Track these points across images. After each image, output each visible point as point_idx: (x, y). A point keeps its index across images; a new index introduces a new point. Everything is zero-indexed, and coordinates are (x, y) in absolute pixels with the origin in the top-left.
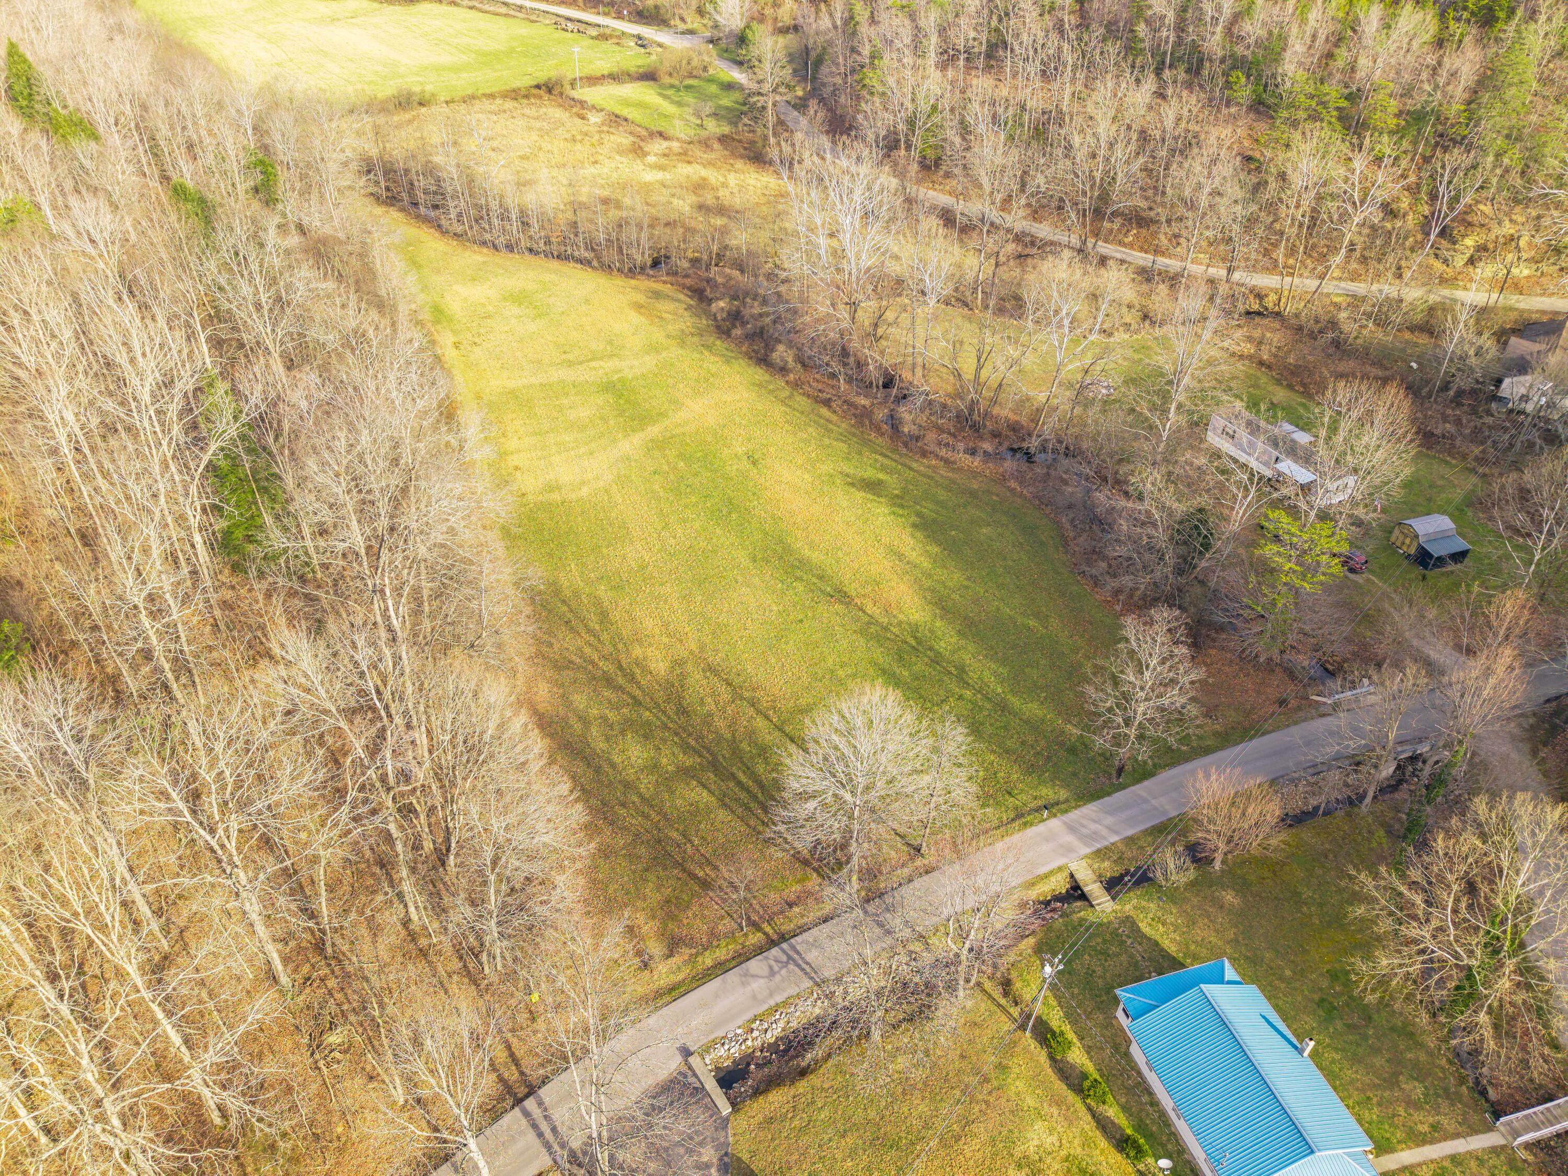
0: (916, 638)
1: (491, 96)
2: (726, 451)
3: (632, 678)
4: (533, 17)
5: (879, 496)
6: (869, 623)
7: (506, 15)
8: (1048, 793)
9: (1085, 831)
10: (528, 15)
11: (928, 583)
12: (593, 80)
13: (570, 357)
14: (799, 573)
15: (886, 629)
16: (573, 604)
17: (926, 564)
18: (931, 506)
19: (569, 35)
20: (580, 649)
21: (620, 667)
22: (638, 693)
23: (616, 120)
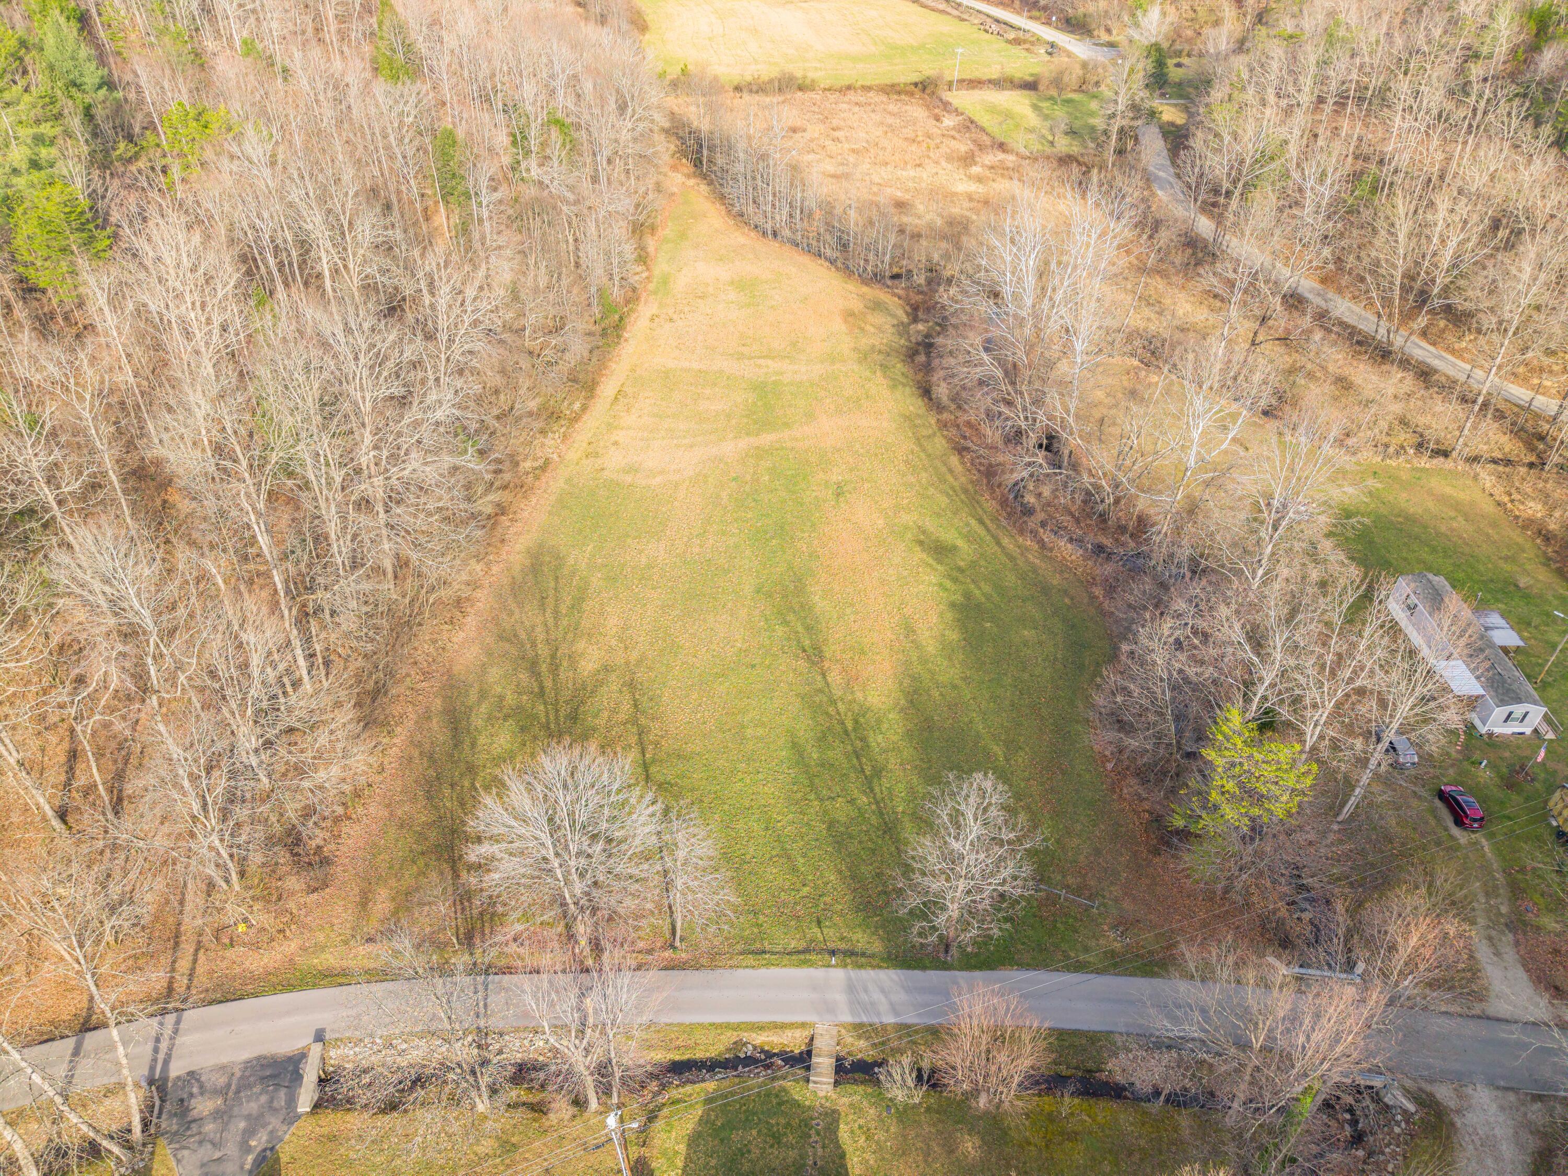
0: (856, 722)
1: (867, 89)
2: (821, 475)
3: (555, 668)
4: (965, 16)
5: (939, 562)
6: (820, 691)
7: (943, 12)
8: (861, 939)
9: (864, 997)
10: (963, 14)
11: (918, 669)
12: (974, 84)
13: (745, 350)
14: (791, 617)
15: (833, 702)
16: (562, 582)
17: (931, 648)
18: (987, 588)
19: (988, 36)
20: (533, 627)
21: (553, 657)
22: (548, 684)
23: (970, 125)
